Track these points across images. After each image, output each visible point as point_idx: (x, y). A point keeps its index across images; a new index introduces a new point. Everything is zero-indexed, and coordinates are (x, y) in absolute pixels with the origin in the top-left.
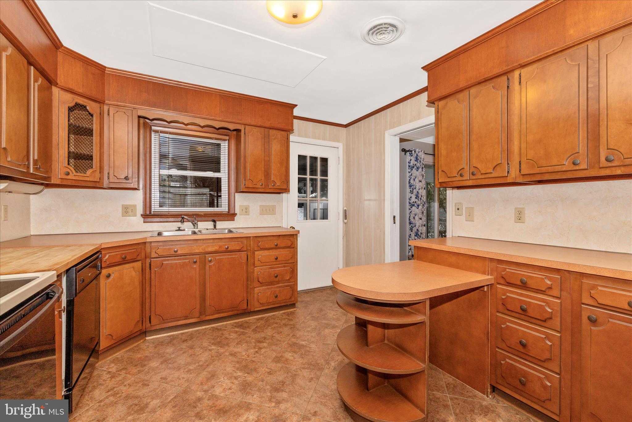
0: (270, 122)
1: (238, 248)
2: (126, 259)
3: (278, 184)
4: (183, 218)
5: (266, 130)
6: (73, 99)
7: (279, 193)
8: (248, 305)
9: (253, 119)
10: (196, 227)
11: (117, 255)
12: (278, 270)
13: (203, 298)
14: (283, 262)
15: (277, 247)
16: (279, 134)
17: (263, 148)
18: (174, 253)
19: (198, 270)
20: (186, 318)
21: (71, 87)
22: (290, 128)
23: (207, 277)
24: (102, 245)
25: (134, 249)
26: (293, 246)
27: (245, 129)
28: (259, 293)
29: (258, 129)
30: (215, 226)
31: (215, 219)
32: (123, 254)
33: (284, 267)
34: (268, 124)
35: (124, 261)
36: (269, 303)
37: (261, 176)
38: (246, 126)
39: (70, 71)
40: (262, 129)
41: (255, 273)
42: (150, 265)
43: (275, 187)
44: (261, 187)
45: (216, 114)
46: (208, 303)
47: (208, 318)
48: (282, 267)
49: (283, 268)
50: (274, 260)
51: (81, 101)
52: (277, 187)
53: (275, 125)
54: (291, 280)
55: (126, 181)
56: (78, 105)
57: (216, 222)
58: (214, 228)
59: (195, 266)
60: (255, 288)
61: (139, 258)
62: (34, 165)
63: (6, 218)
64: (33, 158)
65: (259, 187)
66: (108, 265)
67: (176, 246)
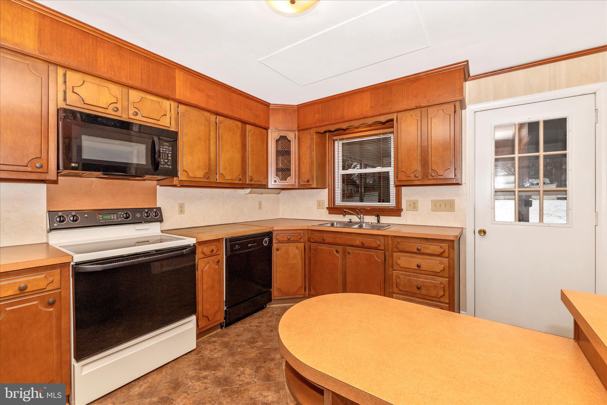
0: (426, 99)
1: (375, 245)
2: (291, 240)
3: (440, 173)
4: (345, 212)
5: (423, 109)
6: (279, 134)
9: (405, 103)
10: (362, 221)
11: (285, 236)
12: (420, 281)
14: (430, 273)
15: (419, 252)
16: (442, 109)
19: (340, 259)
21: (277, 127)
23: (348, 267)
24: (274, 228)
25: (298, 233)
27: (397, 116)
29: (411, 112)
30: (379, 221)
31: (380, 213)
32: (288, 235)
33: (432, 279)
35: (289, 241)
37: (415, 165)
38: (398, 113)
39: (276, 118)
40: (419, 111)
41: (394, 277)
42: (310, 247)
43: (436, 178)
44: (417, 179)
48: (428, 278)
49: (430, 281)
50: (416, 268)
51: (283, 134)
52: (439, 177)
54: (442, 300)
55: (309, 183)
56: (281, 137)
57: (380, 217)
58: (378, 223)
59: (338, 255)
60: (394, 293)
61: (302, 240)
62: (249, 179)
63: (260, 208)
64: (248, 175)
65: (415, 179)
66: (278, 242)
67: (325, 235)
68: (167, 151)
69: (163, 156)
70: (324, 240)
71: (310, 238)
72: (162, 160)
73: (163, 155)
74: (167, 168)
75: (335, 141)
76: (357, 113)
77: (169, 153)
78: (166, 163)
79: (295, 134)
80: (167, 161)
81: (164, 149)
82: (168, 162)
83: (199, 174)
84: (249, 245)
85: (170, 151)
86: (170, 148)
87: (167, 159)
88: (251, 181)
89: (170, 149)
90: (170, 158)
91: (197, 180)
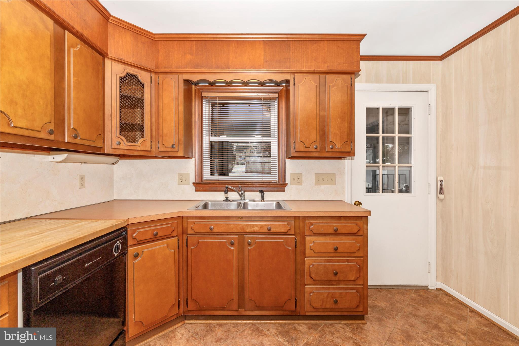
0: (326, 65)
1: (283, 230)
2: (158, 236)
3: (338, 145)
4: (227, 188)
5: (322, 76)
6: (125, 69)
7: (340, 158)
8: (297, 304)
9: (304, 64)
10: (243, 198)
11: (149, 231)
12: (338, 265)
13: (242, 288)
14: (346, 255)
15: (336, 233)
16: (339, 80)
17: (318, 100)
18: (210, 231)
19: (235, 253)
20: (223, 308)
21: (121, 57)
22: (355, 68)
23: (247, 263)
24: (130, 220)
25: (169, 224)
26: (361, 233)
27: (294, 78)
28: (311, 293)
29: (310, 76)
30: (263, 197)
31: (263, 189)
32: (154, 230)
33: (348, 261)
34: (323, 68)
35: (155, 238)
36: (325, 309)
37: (314, 136)
38: (296, 74)
39: (120, 42)
40: (317, 76)
41: (306, 266)
42: (187, 242)
43: (334, 150)
44: (315, 151)
45: (260, 65)
46: (247, 295)
47: (247, 313)
48: (343, 261)
49: (346, 263)
50: (332, 251)
51: (132, 71)
52: (337, 150)
53: (335, 67)
54: (358, 282)
55: (174, 150)
56: (129, 75)
57: (264, 192)
58: (262, 200)
59: (232, 248)
60: (306, 285)
61: (175, 234)
62: (70, 134)
63: (82, 186)
64: (69, 126)
65: (313, 151)
66: (136, 242)
67: (213, 224)
70: (211, 229)
71: (187, 228)
75: (203, 98)
76: (247, 65)
79: (151, 77)
84: (86, 265)
88: (76, 137)
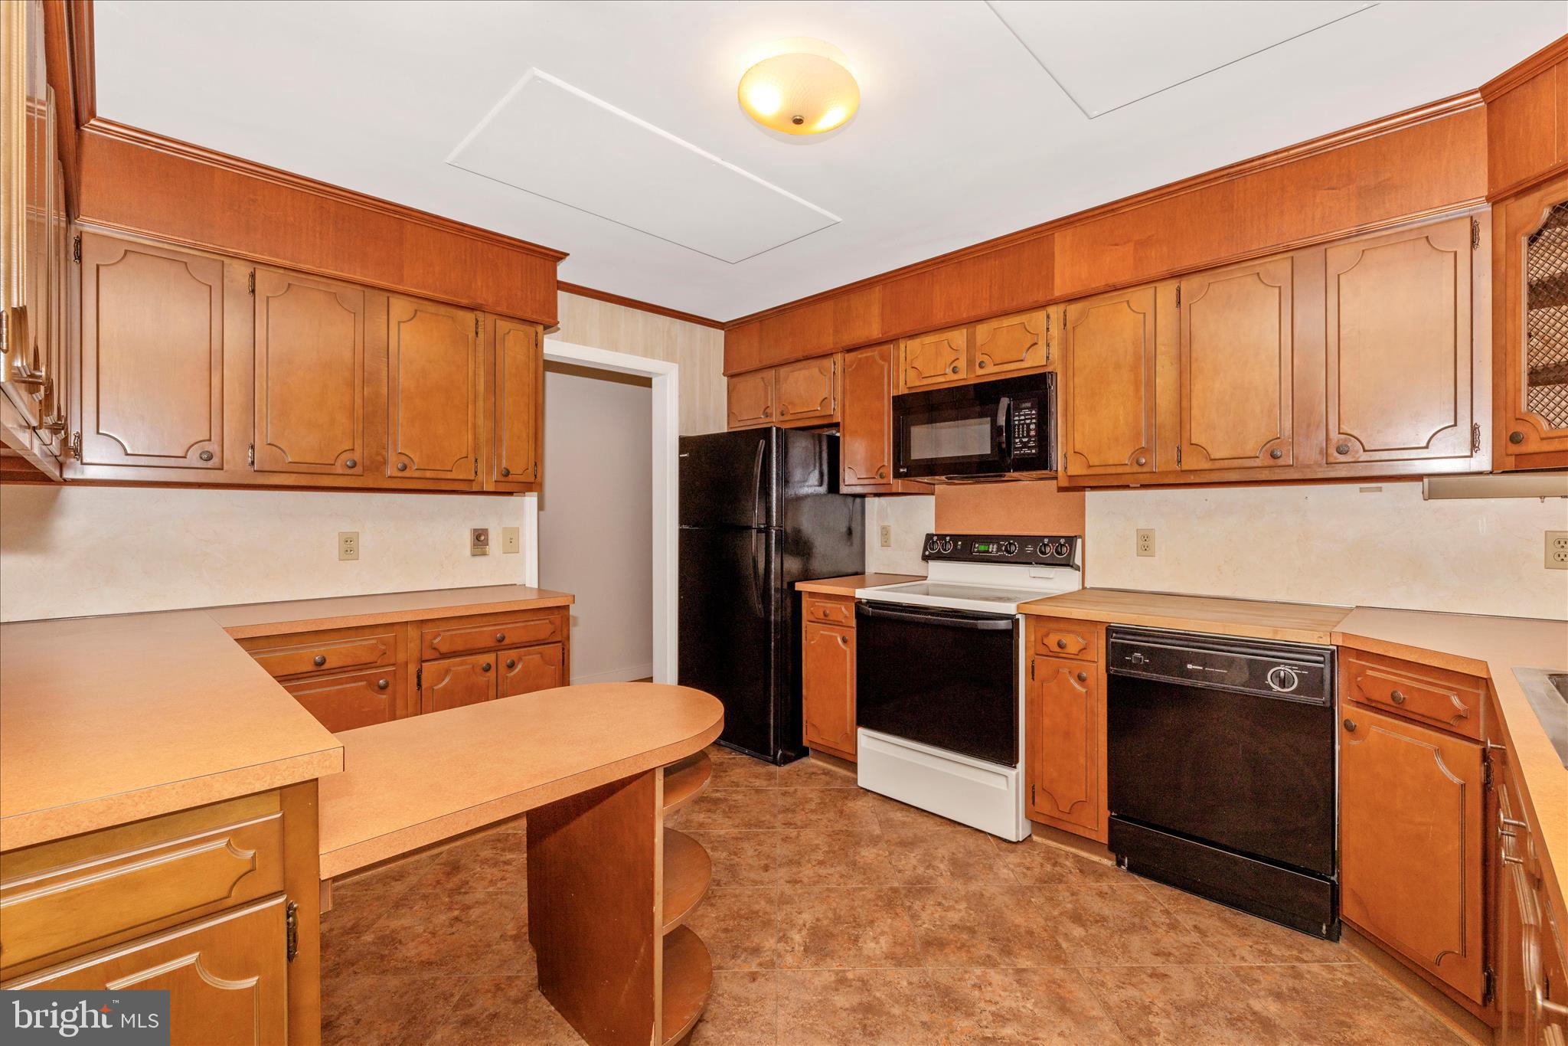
6: (1541, 202)
21: (1522, 177)
68: (1028, 419)
69: (1019, 432)
72: (1017, 440)
73: (1019, 429)
74: (1029, 454)
77: (1031, 423)
78: (1025, 445)
80: (1026, 440)
81: (1022, 418)
82: (1028, 442)
83: (1119, 456)
85: (1034, 418)
86: (1034, 412)
87: (1028, 435)
89: (1033, 414)
90: (1033, 433)
91: (1114, 472)
